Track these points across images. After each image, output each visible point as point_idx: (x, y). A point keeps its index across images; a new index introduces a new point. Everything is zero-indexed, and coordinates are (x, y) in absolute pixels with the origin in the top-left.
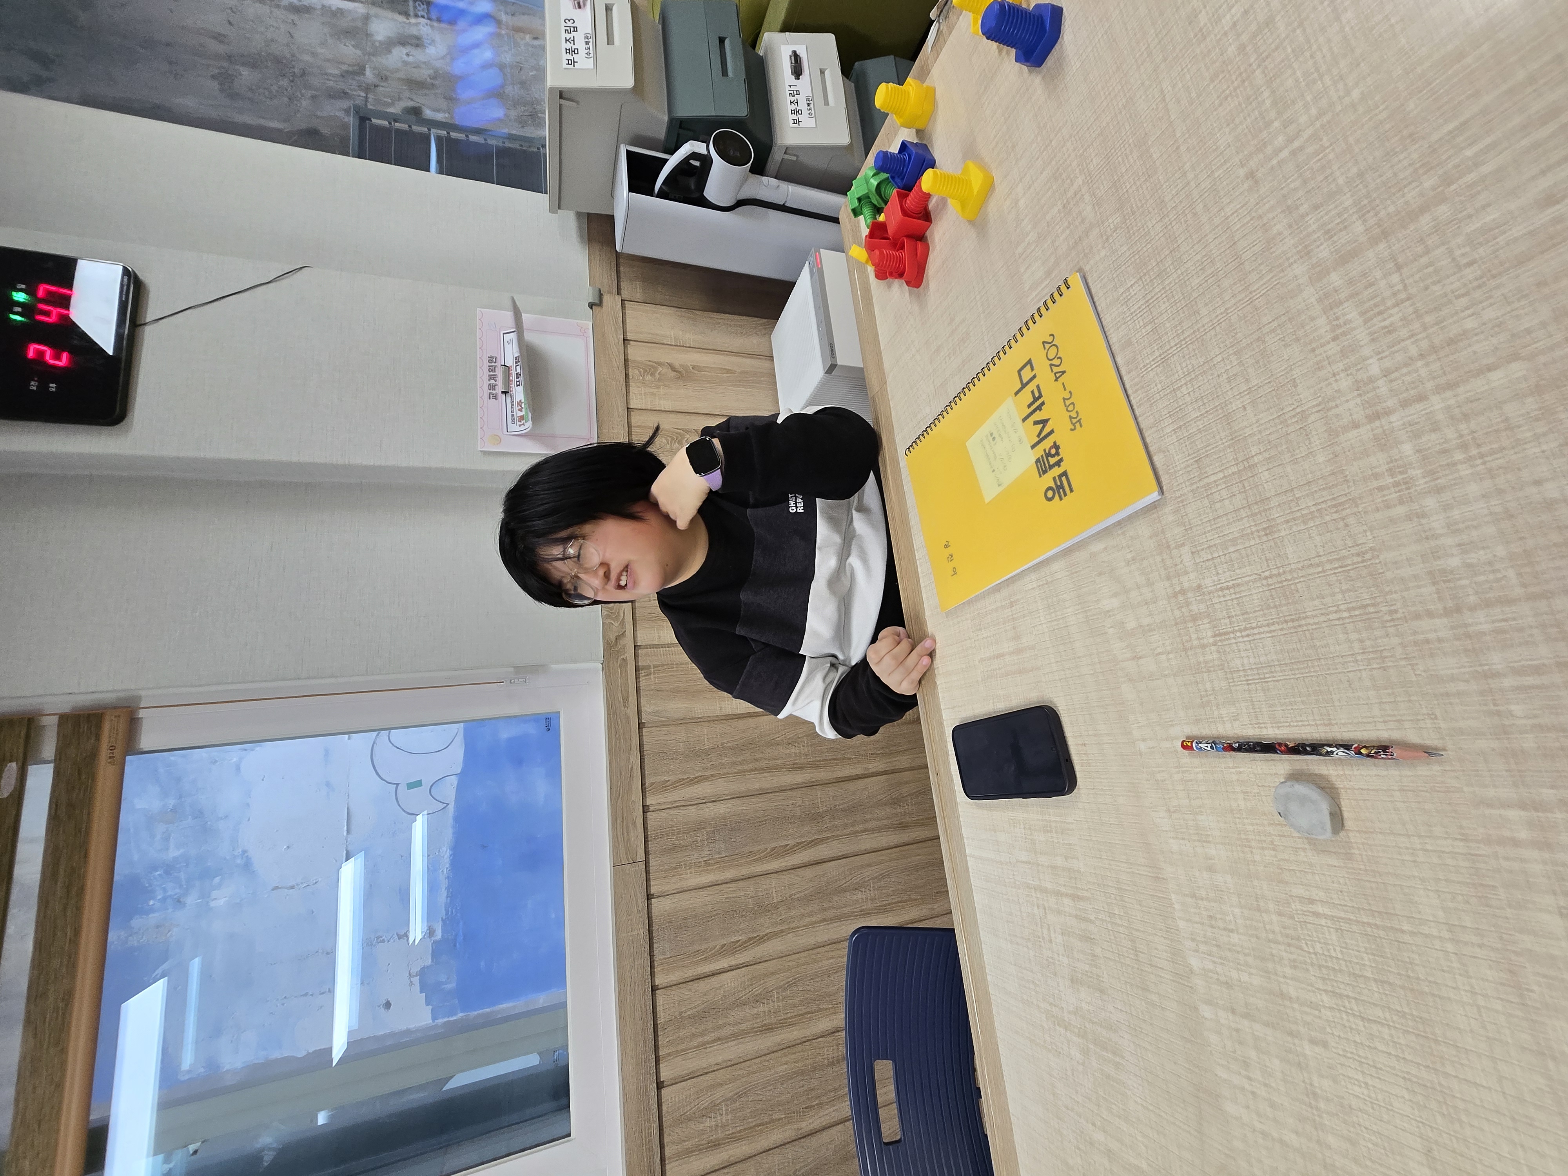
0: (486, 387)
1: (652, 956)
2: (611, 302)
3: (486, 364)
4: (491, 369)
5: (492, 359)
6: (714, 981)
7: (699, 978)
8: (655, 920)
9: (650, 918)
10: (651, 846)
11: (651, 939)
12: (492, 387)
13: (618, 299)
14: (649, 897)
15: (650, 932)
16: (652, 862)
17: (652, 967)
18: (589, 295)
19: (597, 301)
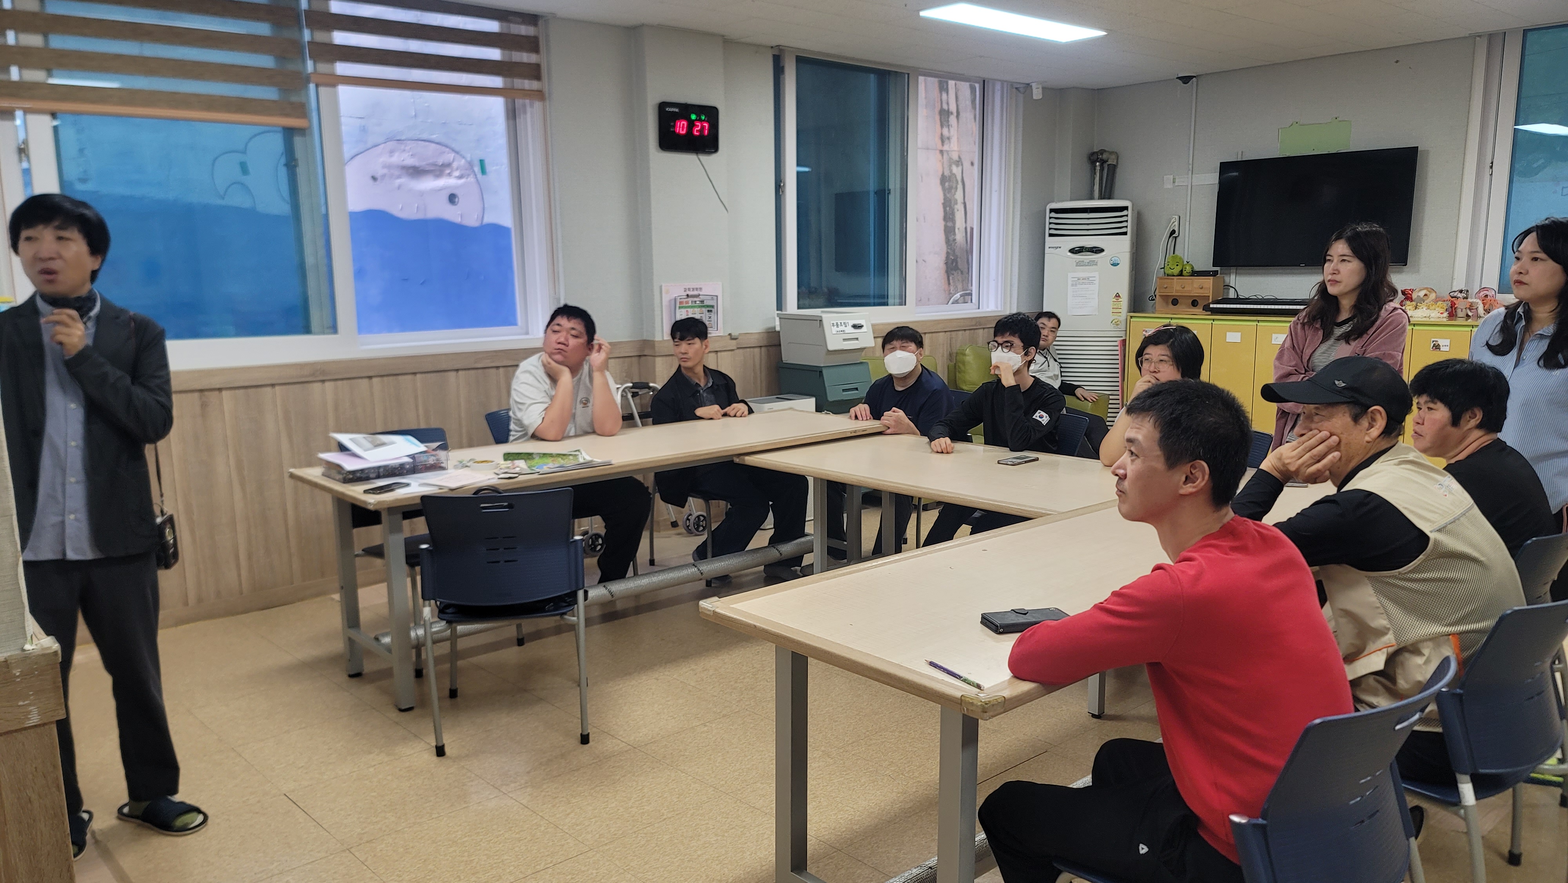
0: (689, 287)
1: (432, 372)
2: (733, 344)
3: (698, 287)
4: (697, 289)
5: (701, 289)
8: (447, 374)
9: (449, 371)
10: (480, 371)
11: (439, 372)
12: (689, 289)
13: (735, 348)
14: (457, 370)
15: (442, 371)
16: (473, 372)
17: (425, 373)
18: (735, 333)
19: (733, 337)
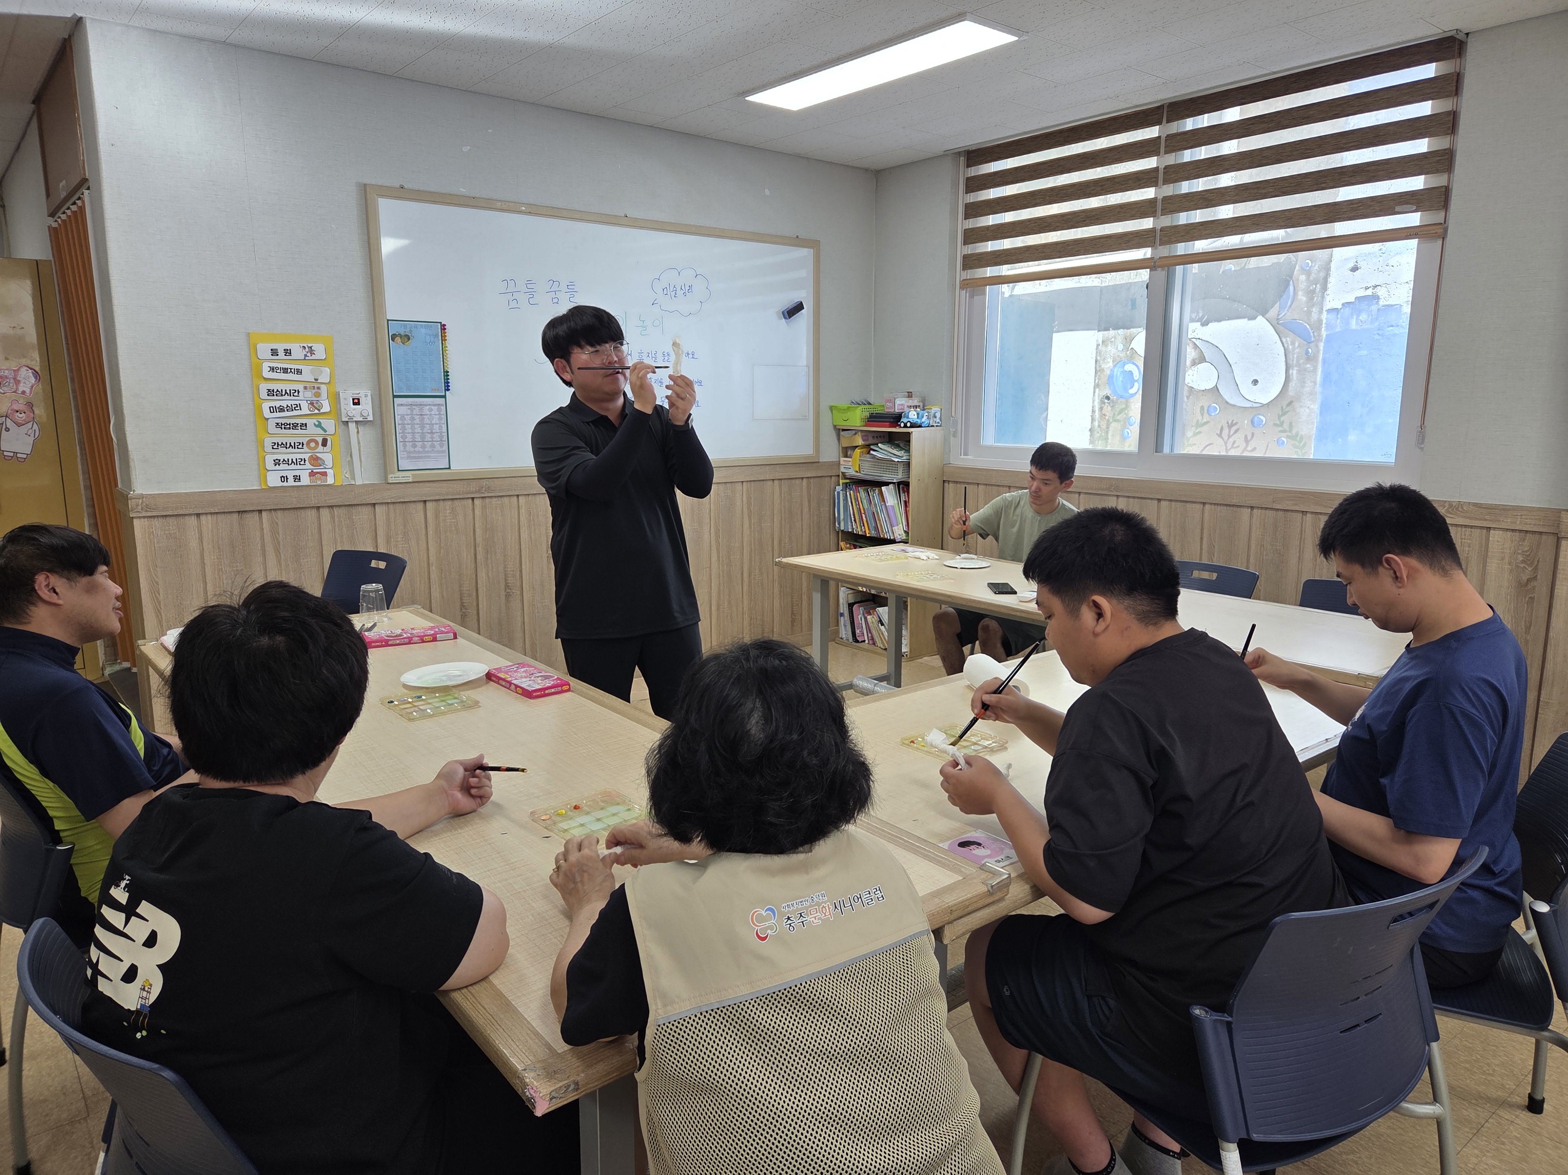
1: (1220, 504)
6: (1198, 539)
7: (1202, 530)
8: (1239, 509)
9: (1240, 506)
10: (1281, 513)
11: (1230, 505)
14: (1252, 508)
15: (1233, 506)
17: (1215, 504)
